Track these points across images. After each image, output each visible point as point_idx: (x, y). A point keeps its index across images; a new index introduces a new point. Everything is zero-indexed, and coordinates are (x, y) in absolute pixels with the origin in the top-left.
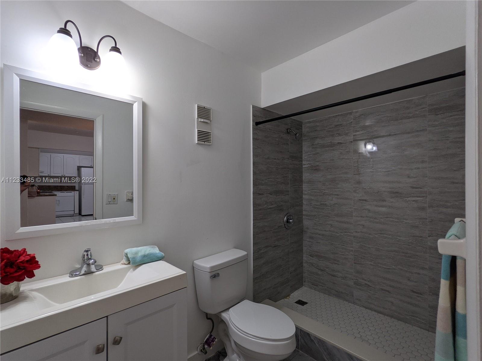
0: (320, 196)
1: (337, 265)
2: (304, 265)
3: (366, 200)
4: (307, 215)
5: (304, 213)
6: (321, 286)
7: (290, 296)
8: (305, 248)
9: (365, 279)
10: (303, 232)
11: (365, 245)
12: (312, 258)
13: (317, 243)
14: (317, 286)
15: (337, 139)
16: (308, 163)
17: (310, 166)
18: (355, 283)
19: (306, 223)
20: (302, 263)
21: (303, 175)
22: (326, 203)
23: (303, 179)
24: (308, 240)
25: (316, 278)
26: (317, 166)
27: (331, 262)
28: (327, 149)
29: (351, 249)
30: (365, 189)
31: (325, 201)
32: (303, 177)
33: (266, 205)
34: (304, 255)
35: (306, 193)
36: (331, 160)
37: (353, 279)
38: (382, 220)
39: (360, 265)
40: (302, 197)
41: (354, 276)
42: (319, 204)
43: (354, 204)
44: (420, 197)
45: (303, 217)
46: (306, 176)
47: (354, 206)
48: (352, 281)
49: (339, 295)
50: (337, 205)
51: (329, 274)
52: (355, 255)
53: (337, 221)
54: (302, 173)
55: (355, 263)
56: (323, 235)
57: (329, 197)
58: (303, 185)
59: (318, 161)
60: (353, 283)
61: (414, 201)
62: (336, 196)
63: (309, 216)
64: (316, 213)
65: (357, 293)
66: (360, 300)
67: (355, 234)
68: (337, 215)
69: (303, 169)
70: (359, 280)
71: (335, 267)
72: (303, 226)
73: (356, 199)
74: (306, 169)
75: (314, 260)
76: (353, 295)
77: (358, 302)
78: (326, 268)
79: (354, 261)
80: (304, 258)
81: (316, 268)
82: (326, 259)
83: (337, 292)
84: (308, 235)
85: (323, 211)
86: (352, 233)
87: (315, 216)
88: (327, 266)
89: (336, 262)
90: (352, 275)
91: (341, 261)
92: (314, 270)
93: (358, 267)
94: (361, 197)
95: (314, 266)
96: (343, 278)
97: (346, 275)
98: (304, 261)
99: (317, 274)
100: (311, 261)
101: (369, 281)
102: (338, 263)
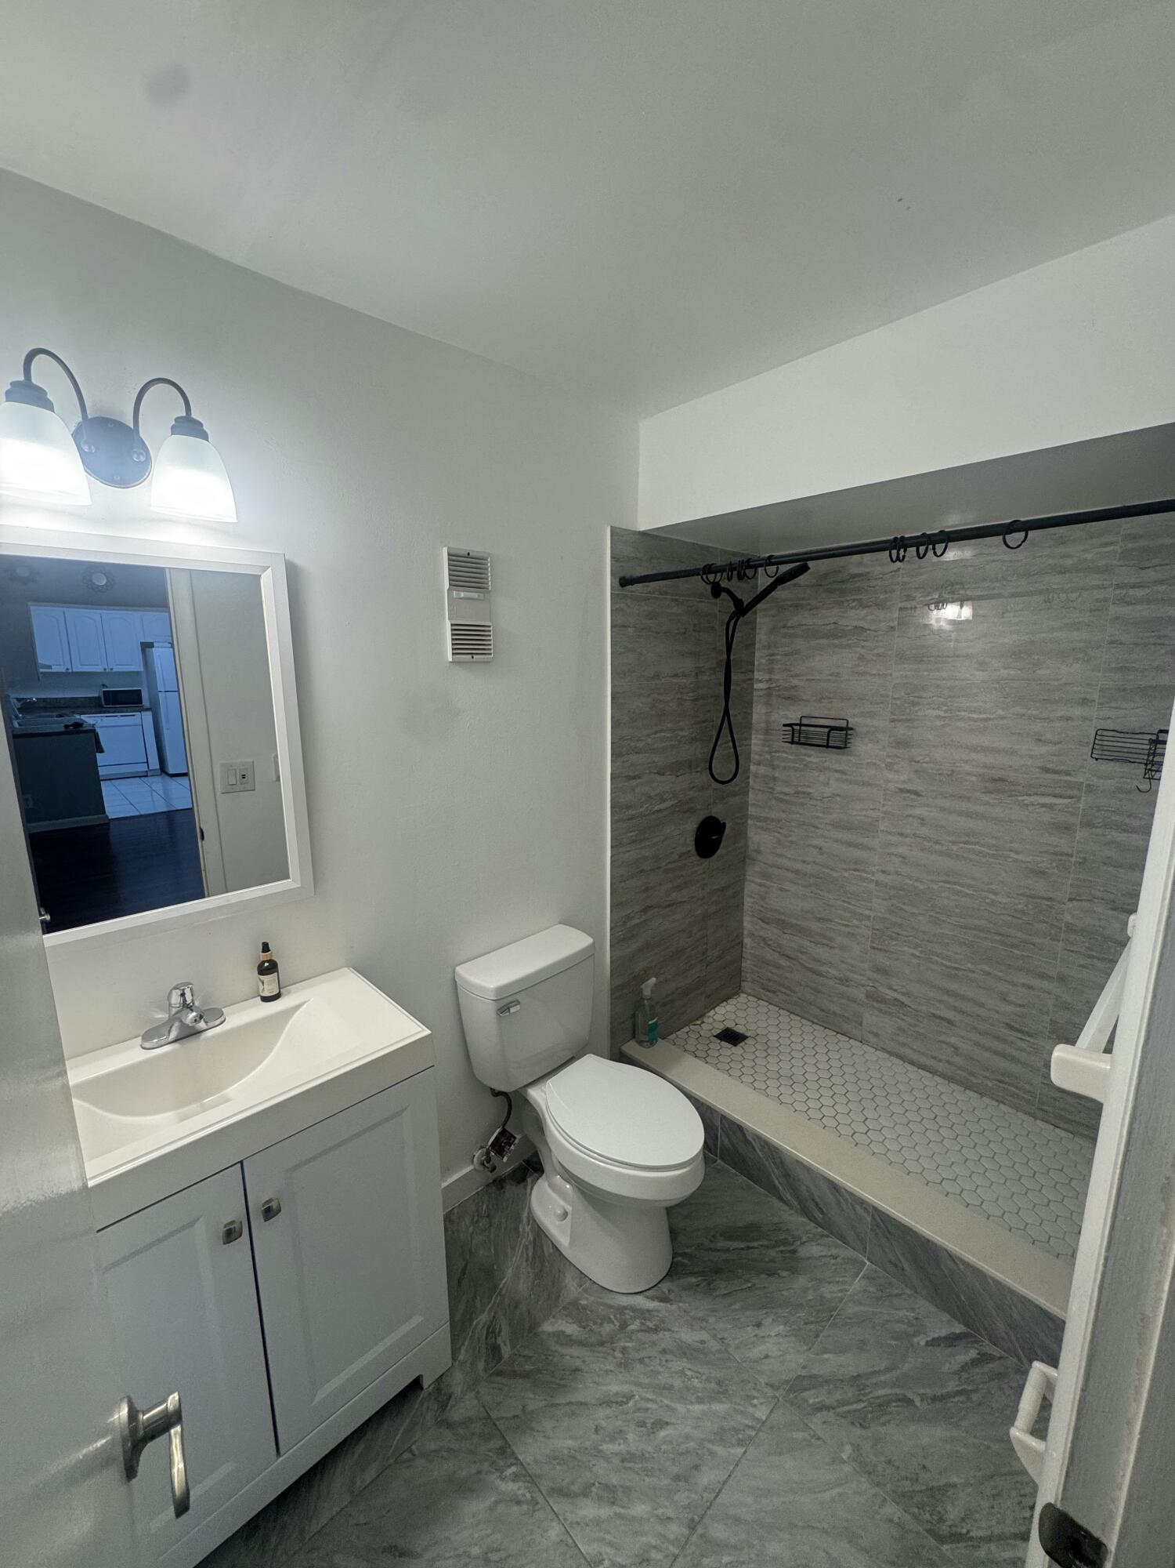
0: (797, 770)
1: (826, 948)
2: (747, 941)
3: (916, 793)
4: (758, 819)
5: (752, 811)
6: (785, 993)
7: (705, 1020)
8: (748, 902)
9: (895, 988)
10: (747, 860)
11: (904, 907)
12: (766, 926)
13: (781, 889)
14: (774, 992)
15: (853, 617)
16: (768, 676)
17: (774, 685)
18: (868, 996)
19: (756, 837)
20: (741, 935)
21: (754, 710)
22: (809, 790)
23: (754, 721)
24: (757, 880)
25: (773, 973)
26: (793, 687)
27: (812, 940)
28: (824, 641)
29: (867, 912)
30: (918, 762)
31: (809, 787)
32: (754, 715)
33: (647, 805)
34: (747, 919)
36: (831, 675)
37: (864, 986)
38: (955, 848)
39: (885, 954)
40: (747, 771)
41: (869, 979)
42: (792, 791)
43: (885, 800)
44: (1061, 797)
45: (750, 822)
46: (761, 713)
47: (884, 805)
48: (862, 989)
49: (830, 1020)
50: (838, 799)
51: (806, 967)
52: (874, 929)
53: (836, 841)
54: (752, 703)
55: (873, 948)
56: (797, 872)
57: (819, 776)
58: (753, 736)
59: (797, 675)
60: (863, 995)
61: (1043, 805)
62: (838, 775)
63: (765, 820)
64: (783, 815)
65: (870, 1019)
66: (877, 1035)
67: (880, 877)
68: (837, 825)
69: (755, 693)
70: (880, 989)
71: (822, 952)
72: (746, 845)
73: (892, 786)
74: (761, 693)
75: (771, 932)
76: (862, 1022)
77: (873, 1040)
78: (799, 954)
79: (872, 942)
80: (745, 924)
81: (774, 950)
82: (802, 931)
83: (822, 1010)
84: (757, 869)
85: (801, 811)
86: (873, 874)
87: (779, 821)
88: (803, 950)
89: (826, 942)
90: (863, 975)
91: (839, 939)
92: (770, 955)
93: (881, 959)
94: (904, 782)
95: (769, 945)
96: (841, 980)
97: (848, 974)
98: (746, 932)
99: (778, 966)
100: (762, 933)
101: (903, 994)
102: (832, 944)
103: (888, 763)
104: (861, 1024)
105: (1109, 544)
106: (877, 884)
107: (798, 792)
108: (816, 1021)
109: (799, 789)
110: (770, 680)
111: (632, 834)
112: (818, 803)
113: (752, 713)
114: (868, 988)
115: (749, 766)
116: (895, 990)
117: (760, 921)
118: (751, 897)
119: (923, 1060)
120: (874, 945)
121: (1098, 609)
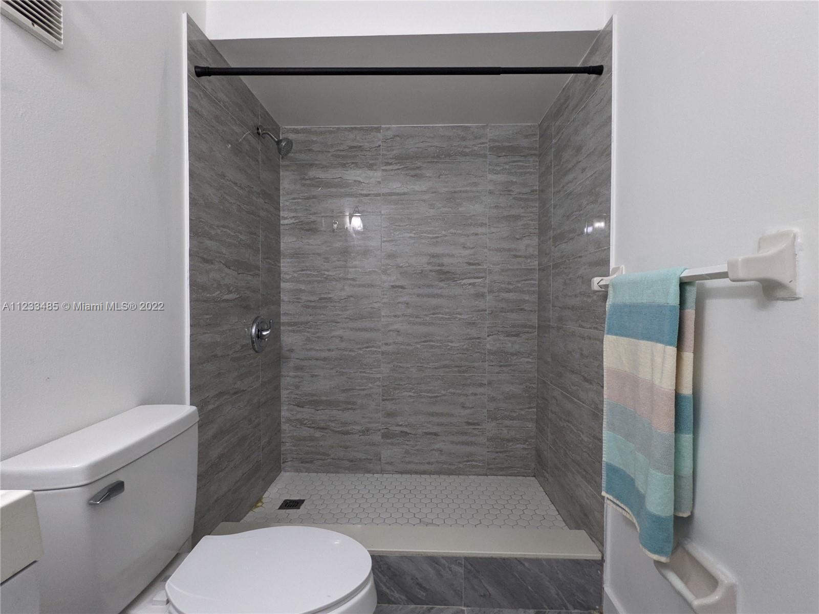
0: (319, 282)
1: (351, 411)
2: (285, 427)
3: (402, 287)
4: (289, 324)
5: (283, 319)
6: (321, 459)
7: (263, 500)
8: (284, 394)
9: (401, 423)
10: (282, 360)
11: (401, 365)
12: (301, 409)
13: (312, 376)
14: (311, 462)
15: (353, 174)
16: (292, 215)
17: (297, 221)
18: (384, 436)
19: (288, 339)
20: (279, 424)
21: (281, 241)
22: (330, 296)
23: (282, 249)
24: (292, 374)
25: (309, 447)
26: (312, 222)
27: (339, 408)
28: (334, 190)
29: (378, 376)
30: (402, 267)
31: (329, 293)
32: (282, 243)
33: (219, 292)
34: (284, 408)
35: (287, 277)
37: (380, 430)
38: (427, 318)
39: (392, 402)
40: (279, 287)
41: (383, 424)
42: (316, 298)
43: (383, 294)
44: (477, 278)
45: (282, 328)
46: (287, 242)
47: (383, 298)
48: (379, 433)
49: (357, 466)
50: (352, 299)
51: (336, 432)
52: (383, 386)
53: (352, 329)
54: (280, 235)
55: (383, 400)
56: (325, 359)
57: (336, 285)
58: (282, 261)
59: (315, 214)
60: (380, 437)
61: (470, 284)
62: (351, 282)
63: (295, 324)
64: (311, 318)
65: (387, 453)
66: (391, 463)
67: (384, 348)
68: (352, 319)
69: (282, 227)
70: (391, 428)
71: (347, 416)
72: (281, 347)
73: (386, 284)
74: (287, 227)
75: (306, 413)
76: (380, 458)
77: (389, 468)
78: (330, 423)
79: (383, 396)
80: (283, 413)
81: (309, 427)
82: (331, 404)
83: (352, 461)
84: (291, 364)
85: (324, 312)
86: (380, 347)
87: (307, 323)
88: (332, 419)
89: (350, 406)
90: (379, 422)
91: (359, 401)
92: (305, 432)
93: (390, 406)
94: (394, 281)
95: (305, 424)
96: (363, 432)
97: (369, 426)
98: (283, 420)
99: (312, 439)
100: (299, 416)
101: (406, 426)
102: (354, 407)
103: (383, 269)
104: (380, 460)
105: (483, 143)
106: (383, 353)
107: (320, 299)
108: (347, 471)
109: (322, 296)
110: (294, 217)
111: (208, 317)
112: (338, 304)
113: (280, 242)
114: (383, 431)
115: (280, 283)
116: (401, 425)
117: (296, 407)
118: (287, 389)
119: (422, 468)
120: (385, 398)
121: (483, 176)
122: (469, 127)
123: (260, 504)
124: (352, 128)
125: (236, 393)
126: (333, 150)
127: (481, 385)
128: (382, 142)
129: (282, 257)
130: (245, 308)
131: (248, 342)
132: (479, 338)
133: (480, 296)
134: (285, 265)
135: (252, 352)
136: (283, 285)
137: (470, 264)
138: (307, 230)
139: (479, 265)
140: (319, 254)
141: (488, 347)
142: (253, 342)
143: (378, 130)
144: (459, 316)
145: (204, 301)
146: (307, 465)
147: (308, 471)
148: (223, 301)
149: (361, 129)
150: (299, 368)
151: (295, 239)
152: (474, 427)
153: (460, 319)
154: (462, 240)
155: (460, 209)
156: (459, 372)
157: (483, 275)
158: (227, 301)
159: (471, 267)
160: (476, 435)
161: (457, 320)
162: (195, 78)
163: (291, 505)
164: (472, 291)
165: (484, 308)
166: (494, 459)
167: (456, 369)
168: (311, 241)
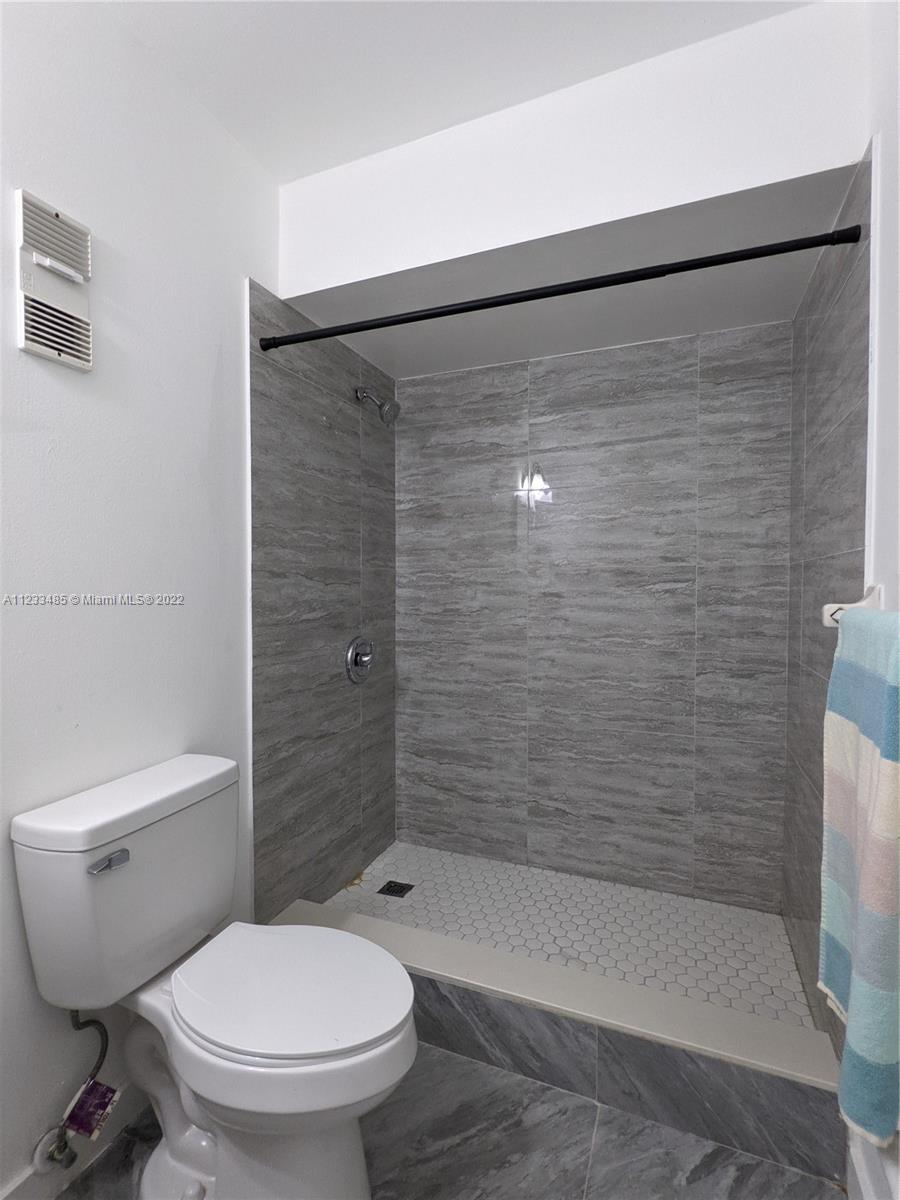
0: (443, 587)
1: (485, 770)
2: (400, 781)
3: (558, 595)
4: (406, 644)
5: (399, 637)
6: (445, 832)
7: (363, 877)
8: (400, 736)
9: (556, 797)
10: (396, 691)
11: (557, 710)
12: (419, 760)
13: (434, 716)
14: (432, 833)
15: (489, 435)
16: (409, 497)
17: (416, 505)
18: (531, 812)
19: (405, 664)
20: (393, 777)
21: (397, 533)
22: (457, 607)
23: (397, 543)
24: (408, 711)
25: (431, 812)
26: (435, 505)
27: (469, 764)
28: (462, 459)
29: (523, 723)
30: (558, 565)
31: (456, 603)
32: (397, 536)
33: (295, 612)
34: (399, 755)
35: (405, 581)
36: (471, 490)
37: (525, 803)
38: (597, 643)
39: (543, 764)
40: (393, 594)
41: (529, 794)
42: (439, 610)
43: (531, 606)
44: (680, 581)
45: (397, 649)
46: (404, 534)
47: (530, 611)
48: (524, 806)
49: (494, 849)
50: (487, 611)
51: (467, 796)
52: (530, 739)
53: (487, 654)
54: (394, 525)
55: (531, 760)
56: (450, 694)
57: (465, 591)
58: (397, 558)
59: (438, 494)
60: (525, 813)
61: (667, 591)
62: (485, 587)
63: (413, 644)
64: (432, 637)
65: (535, 837)
66: (542, 853)
67: (531, 684)
68: (488, 638)
69: (397, 515)
70: (541, 802)
71: (479, 775)
72: (395, 675)
73: (535, 592)
74: (403, 514)
75: (426, 766)
76: (526, 843)
77: (538, 859)
78: (457, 784)
79: (530, 753)
80: (398, 763)
81: (430, 785)
82: (460, 757)
83: (486, 841)
84: (408, 699)
85: (451, 629)
86: (525, 682)
87: (427, 643)
88: (460, 778)
89: (484, 763)
90: (523, 791)
91: (496, 758)
92: (425, 791)
93: (540, 769)
94: (547, 586)
95: (426, 781)
96: (501, 801)
97: (510, 793)
98: (398, 772)
99: (434, 802)
100: (417, 769)
101: (564, 802)
102: (489, 765)
103: (531, 569)
104: (525, 845)
105: (691, 365)
106: (530, 691)
107: (445, 611)
108: (479, 854)
109: (448, 607)
110: (411, 500)
111: (278, 643)
112: (467, 619)
113: (395, 535)
114: (530, 804)
115: (394, 589)
116: (556, 800)
117: (414, 756)
118: (403, 731)
119: (587, 867)
120: (532, 756)
121: (689, 418)
122: (668, 343)
123: (356, 882)
124: (487, 369)
125: (320, 737)
126: (462, 403)
127: (685, 752)
128: (530, 383)
129: (397, 554)
130: (335, 627)
131: (340, 671)
132: (681, 677)
133: (685, 610)
134: (401, 564)
135: (348, 682)
136: (398, 591)
137: (666, 559)
138: (428, 517)
139: (683, 561)
140: (443, 549)
141: (697, 692)
142: (348, 671)
143: (524, 366)
144: (647, 641)
145: (274, 625)
146: (429, 837)
147: (428, 845)
148: (302, 622)
149: (500, 368)
150: (418, 704)
151: (413, 530)
152: (671, 817)
153: (650, 646)
154: (654, 521)
155: (650, 473)
156: (648, 728)
157: (690, 576)
158: (308, 620)
159: (668, 564)
160: (676, 831)
161: (645, 646)
162: (260, 353)
163: (395, 889)
164: (670, 602)
165: (691, 629)
166: (707, 873)
167: (643, 724)
168: (434, 532)
